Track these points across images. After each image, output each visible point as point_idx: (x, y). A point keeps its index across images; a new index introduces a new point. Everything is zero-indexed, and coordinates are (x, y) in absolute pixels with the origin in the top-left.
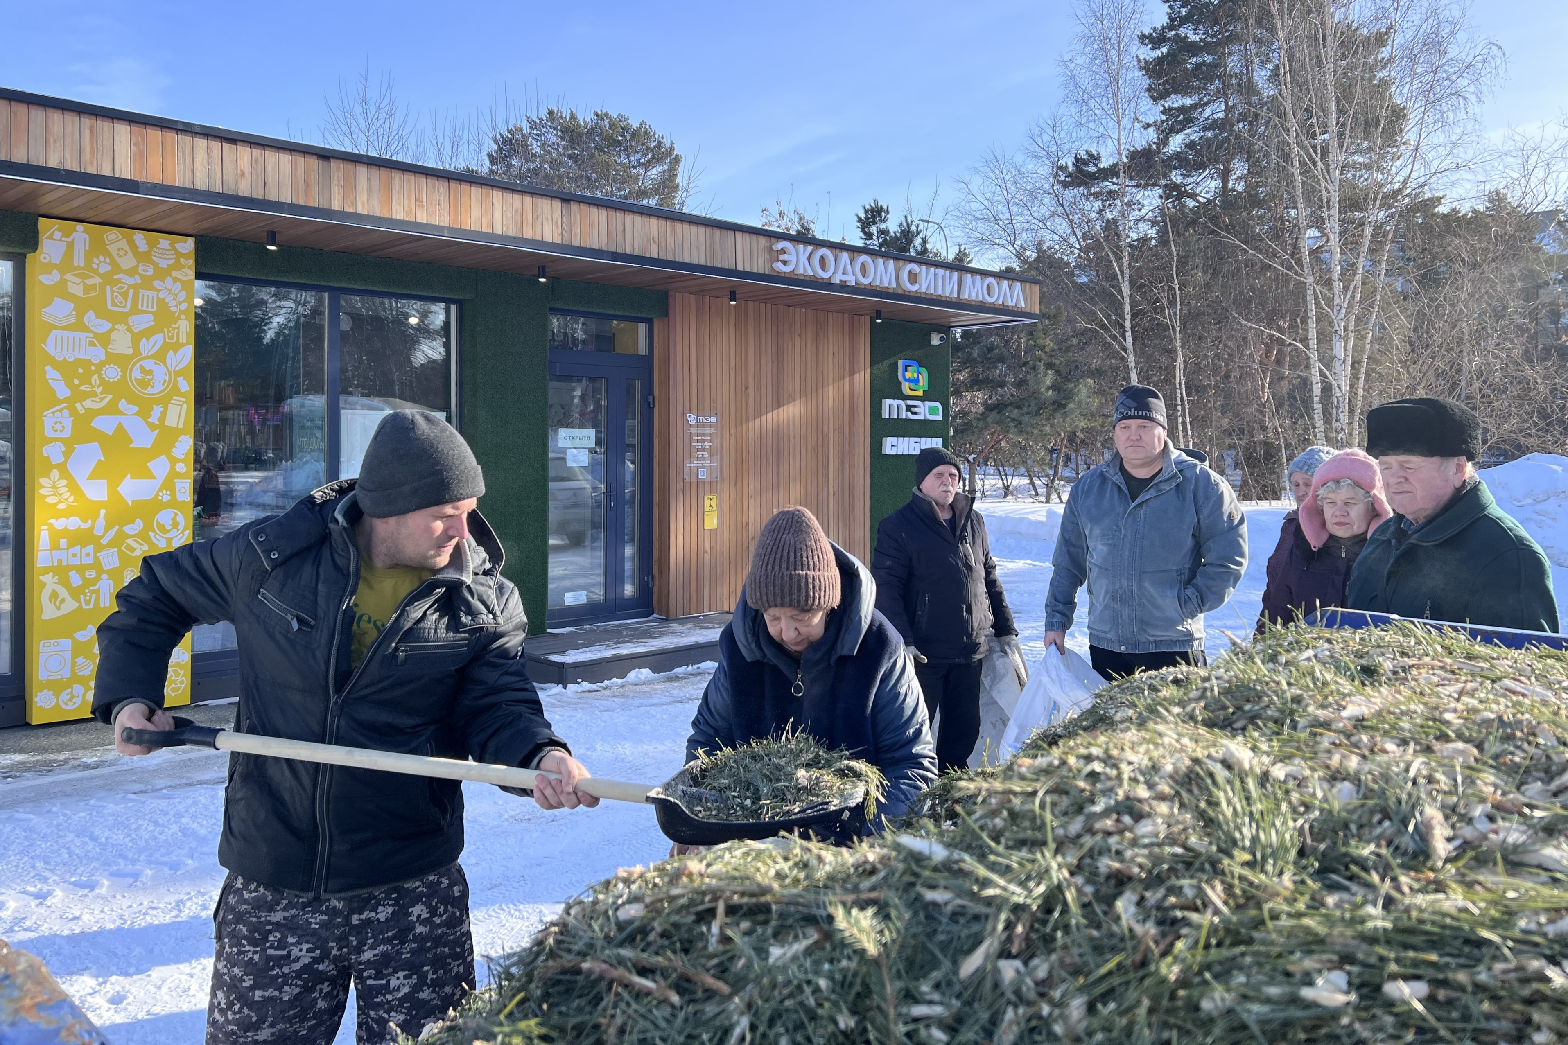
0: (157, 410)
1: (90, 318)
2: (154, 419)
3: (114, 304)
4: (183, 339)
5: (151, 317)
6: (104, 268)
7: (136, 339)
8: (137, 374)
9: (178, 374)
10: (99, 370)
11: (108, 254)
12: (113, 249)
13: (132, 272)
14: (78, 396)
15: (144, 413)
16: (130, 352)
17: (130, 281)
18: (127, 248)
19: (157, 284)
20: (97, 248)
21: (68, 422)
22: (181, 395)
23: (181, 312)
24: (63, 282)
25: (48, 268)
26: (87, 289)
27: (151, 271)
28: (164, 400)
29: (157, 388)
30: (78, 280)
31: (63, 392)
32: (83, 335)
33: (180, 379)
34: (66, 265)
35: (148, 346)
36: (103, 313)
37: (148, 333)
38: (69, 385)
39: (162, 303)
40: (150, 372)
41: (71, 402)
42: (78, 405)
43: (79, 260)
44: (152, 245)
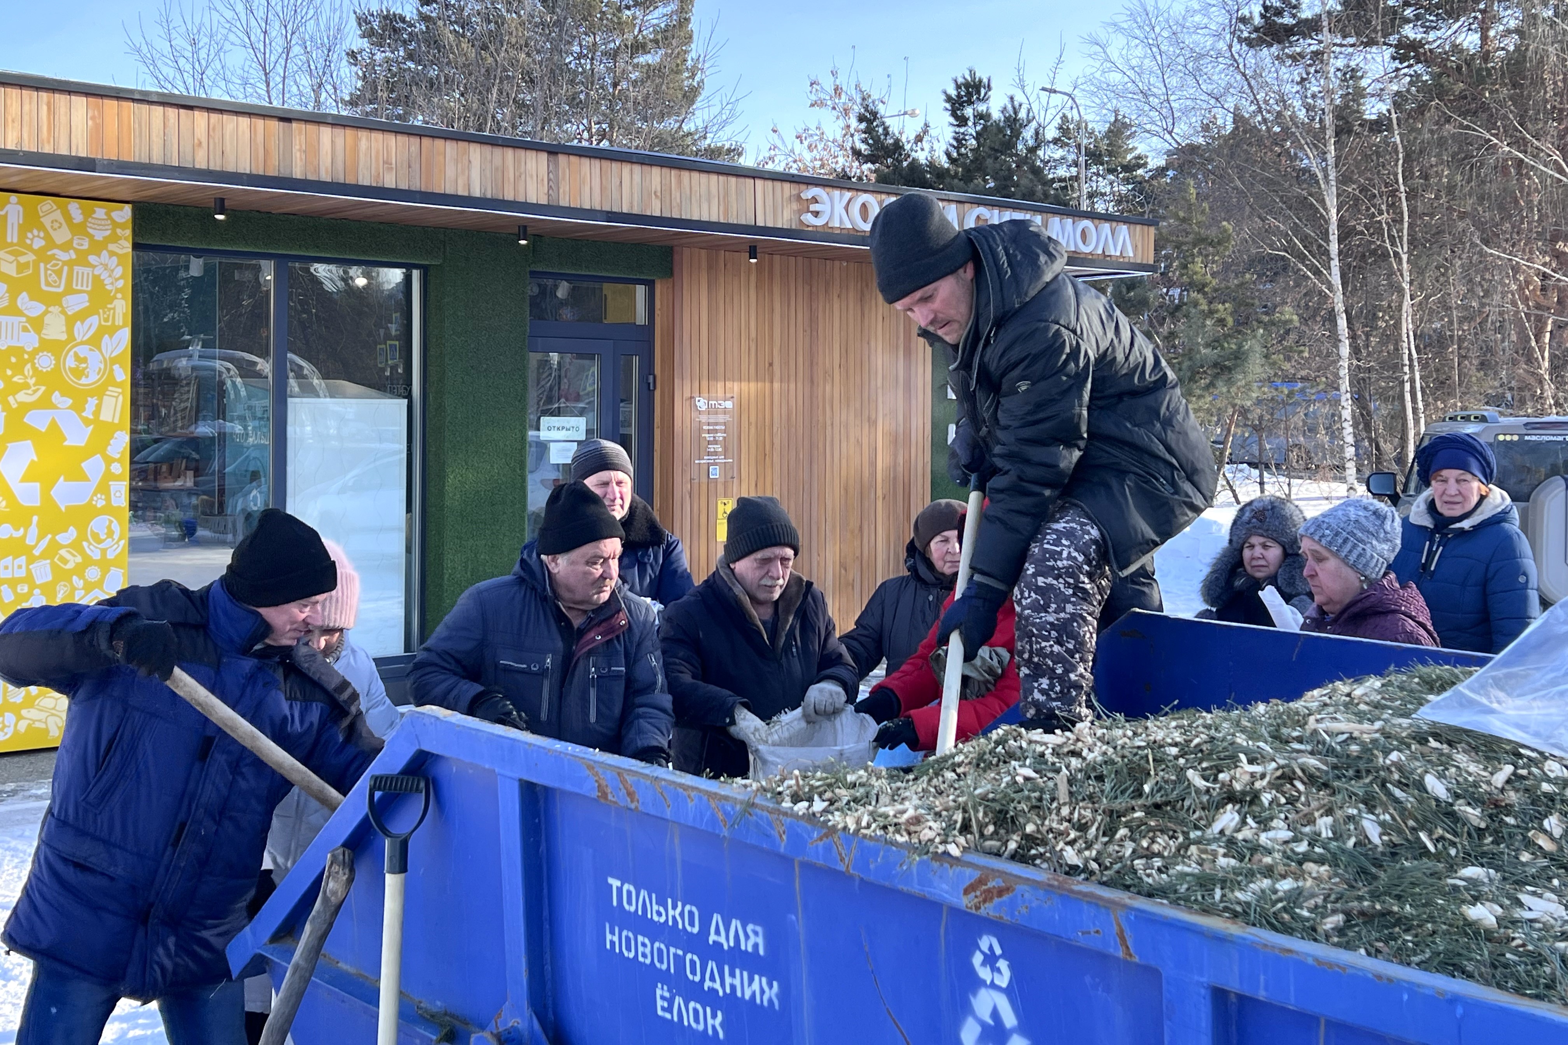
0: (92, 402)
1: (23, 300)
2: (88, 414)
4: (119, 321)
5: (86, 297)
7: (71, 322)
8: (71, 362)
9: (114, 361)
10: (31, 360)
11: (42, 227)
12: (46, 221)
13: (66, 247)
14: (11, 388)
15: (78, 407)
16: (64, 337)
17: (63, 256)
18: (62, 220)
19: (92, 259)
20: (32, 221)
22: (119, 385)
23: (118, 291)
26: (21, 267)
27: (86, 246)
28: (99, 392)
29: (92, 378)
30: (12, 258)
32: (16, 319)
33: (116, 367)
35: (82, 331)
36: (37, 295)
37: (82, 316)
39: (97, 280)
40: (85, 360)
42: (11, 399)
43: (12, 235)
44: (88, 214)
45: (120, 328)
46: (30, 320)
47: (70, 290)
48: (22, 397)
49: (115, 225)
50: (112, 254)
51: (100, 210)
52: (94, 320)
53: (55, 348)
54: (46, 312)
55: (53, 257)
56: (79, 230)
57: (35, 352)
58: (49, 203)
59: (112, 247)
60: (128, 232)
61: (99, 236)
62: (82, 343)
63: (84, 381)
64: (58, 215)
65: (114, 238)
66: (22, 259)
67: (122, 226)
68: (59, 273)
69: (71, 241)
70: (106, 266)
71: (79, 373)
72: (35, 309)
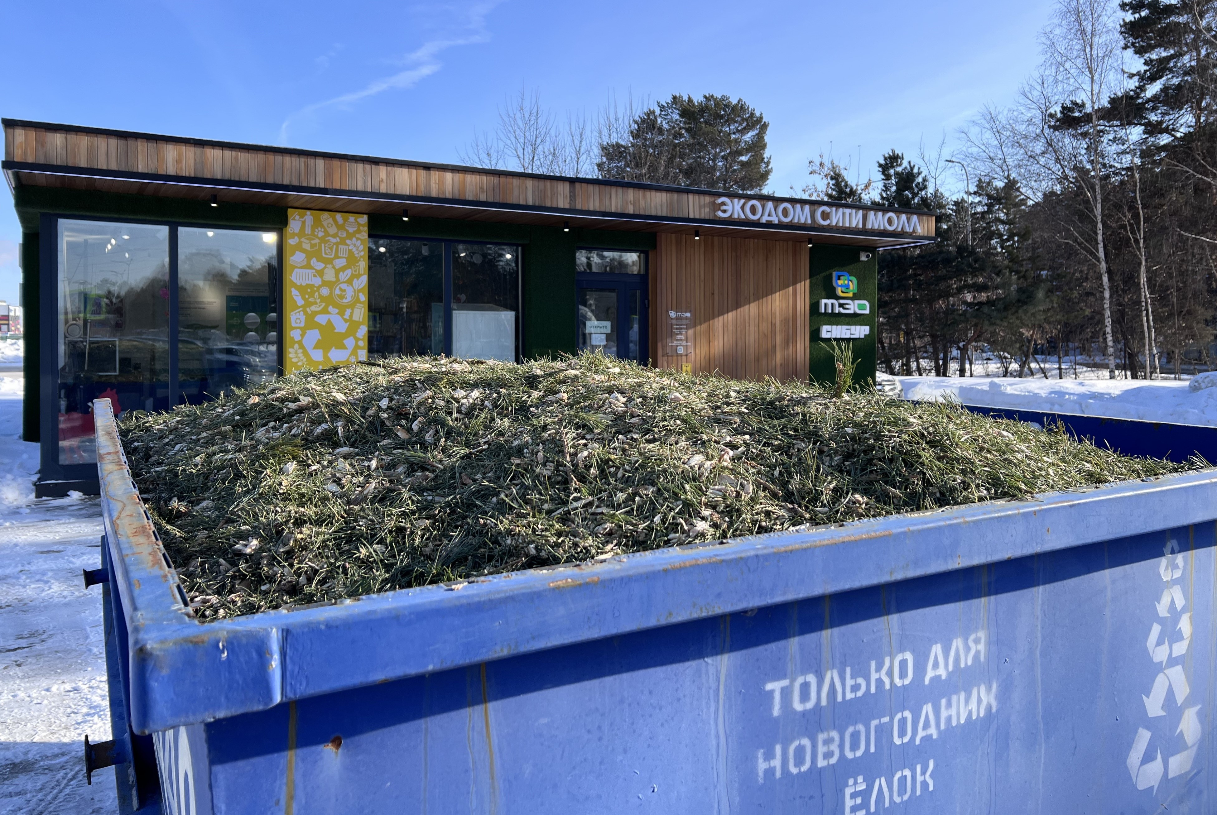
0: (348, 312)
1: (314, 261)
2: (347, 316)
3: (326, 254)
4: (362, 272)
5: (345, 260)
6: (321, 234)
7: (337, 272)
8: (337, 292)
9: (359, 291)
10: (318, 290)
11: (322, 226)
12: (325, 223)
13: (335, 236)
14: (308, 304)
15: (341, 314)
16: (334, 280)
17: (334, 240)
18: (332, 222)
19: (348, 242)
20: (318, 223)
21: (303, 318)
22: (361, 303)
23: (361, 257)
24: (300, 243)
25: (293, 235)
26: (312, 246)
27: (345, 235)
28: (352, 306)
29: (348, 299)
30: (307, 241)
31: (300, 302)
32: (310, 271)
33: (360, 294)
34: (302, 233)
35: (343, 276)
36: (320, 259)
37: (343, 269)
38: (304, 298)
39: (350, 251)
40: (345, 291)
41: (304, 307)
42: (308, 309)
43: (308, 231)
44: (345, 220)
45: (362, 275)
46: (317, 271)
47: (337, 257)
48: (313, 308)
49: (359, 225)
50: (358, 239)
51: (352, 218)
52: (349, 272)
53: (330, 285)
54: (325, 267)
55: (328, 241)
56: (340, 227)
57: (320, 286)
58: (325, 215)
59: (357, 236)
60: (366, 229)
61: (351, 230)
62: (343, 282)
63: (344, 301)
64: (331, 221)
65: (359, 231)
66: (313, 242)
67: (363, 225)
68: (331, 249)
69: (337, 233)
70: (355, 245)
71: (342, 297)
72: (319, 266)
